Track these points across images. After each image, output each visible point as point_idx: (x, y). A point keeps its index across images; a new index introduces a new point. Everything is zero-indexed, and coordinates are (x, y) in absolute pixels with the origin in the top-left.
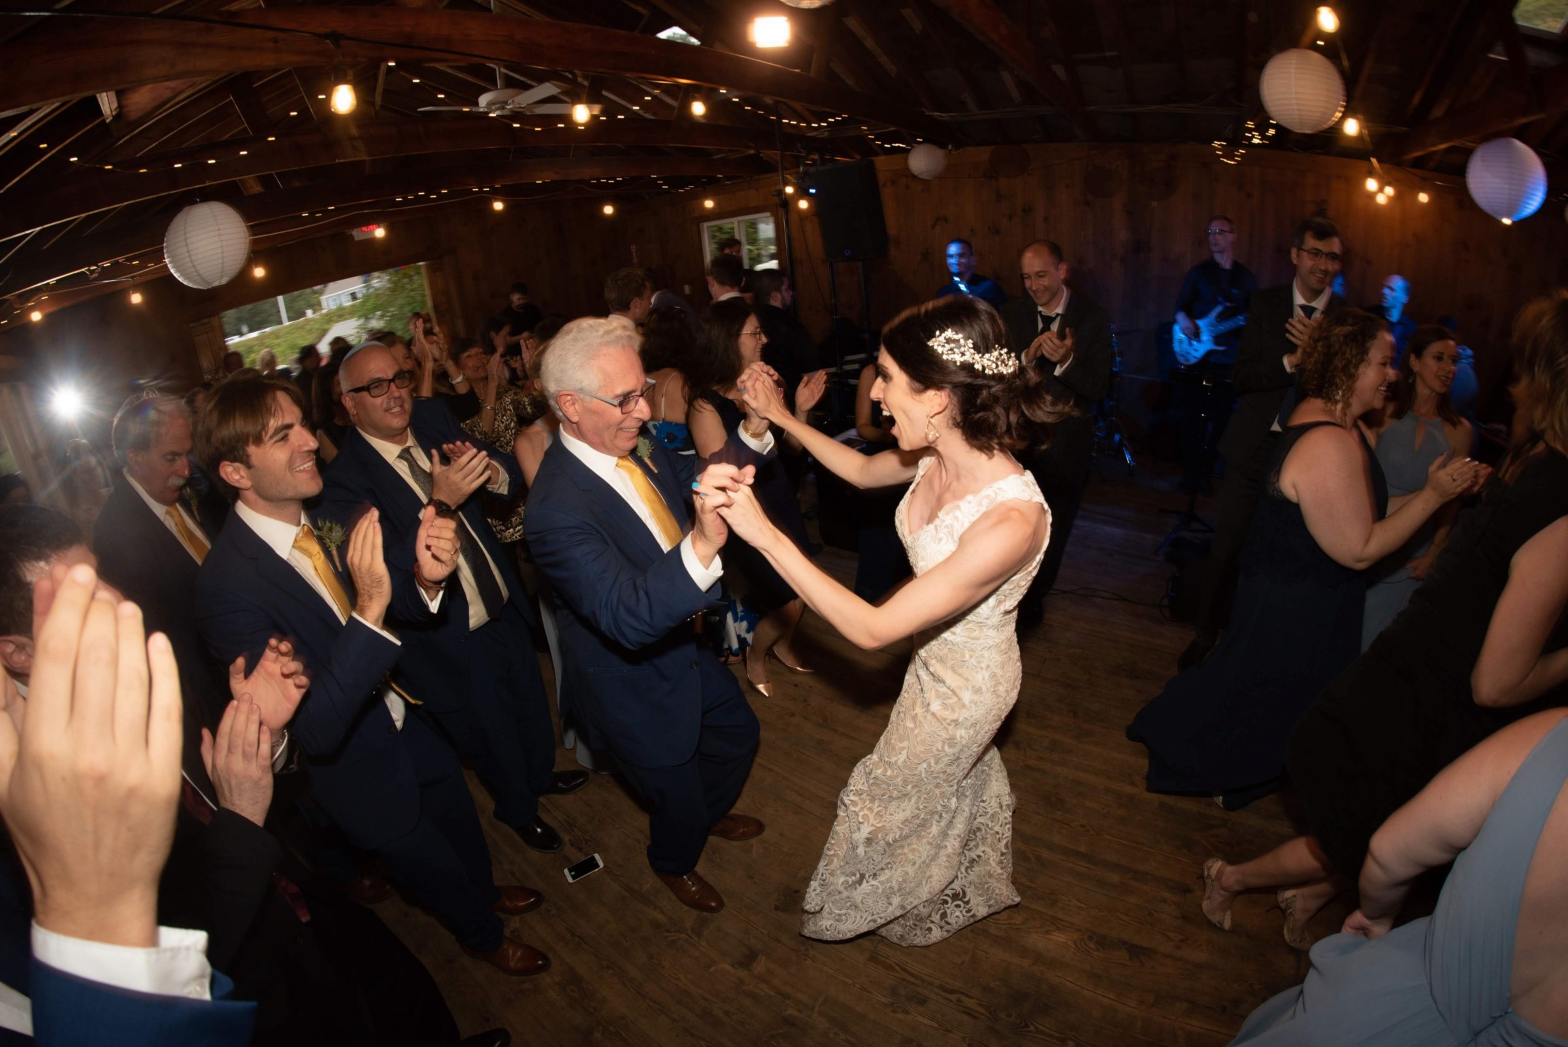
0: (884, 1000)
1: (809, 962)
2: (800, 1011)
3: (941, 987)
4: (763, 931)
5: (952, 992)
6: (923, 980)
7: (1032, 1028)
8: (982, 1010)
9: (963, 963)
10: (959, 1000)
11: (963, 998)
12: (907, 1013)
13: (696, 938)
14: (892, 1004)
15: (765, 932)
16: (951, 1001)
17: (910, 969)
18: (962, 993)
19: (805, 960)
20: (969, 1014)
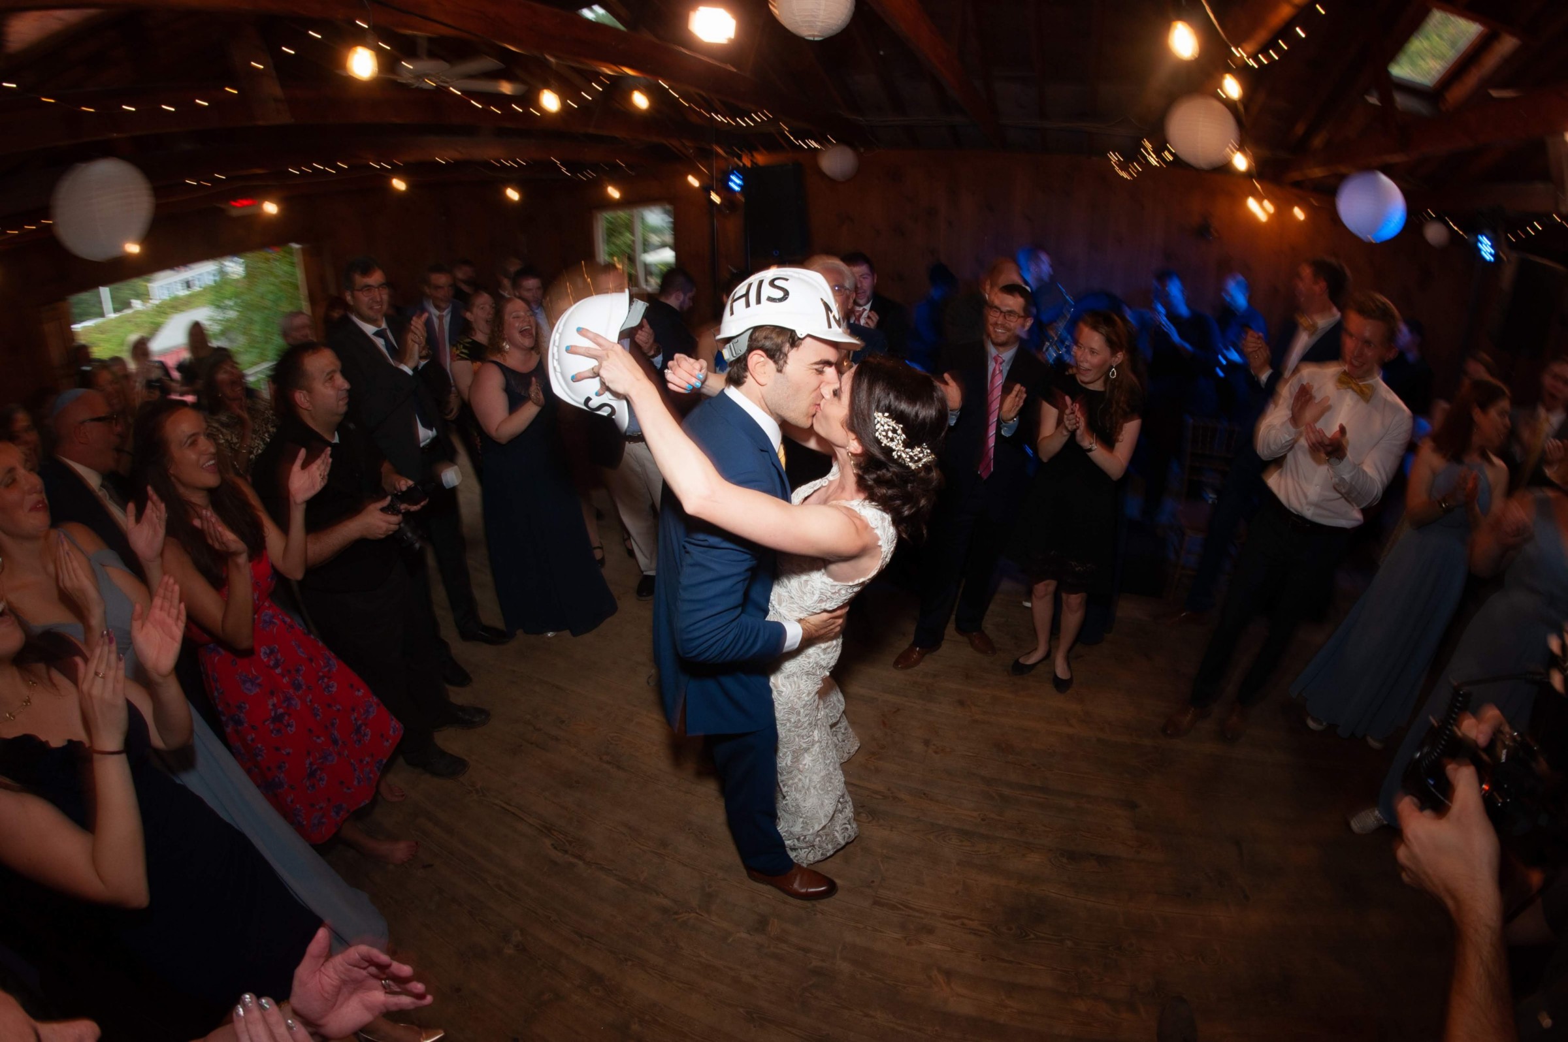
0: (896, 936)
1: (819, 916)
2: (823, 961)
3: (944, 916)
4: (768, 896)
5: (955, 918)
6: (926, 913)
7: (1032, 936)
8: (985, 929)
9: (957, 892)
10: (963, 924)
11: (966, 921)
12: (921, 943)
13: (706, 915)
14: (905, 938)
15: (771, 897)
16: (957, 926)
17: (912, 906)
18: (964, 918)
19: (815, 914)
20: (975, 934)
